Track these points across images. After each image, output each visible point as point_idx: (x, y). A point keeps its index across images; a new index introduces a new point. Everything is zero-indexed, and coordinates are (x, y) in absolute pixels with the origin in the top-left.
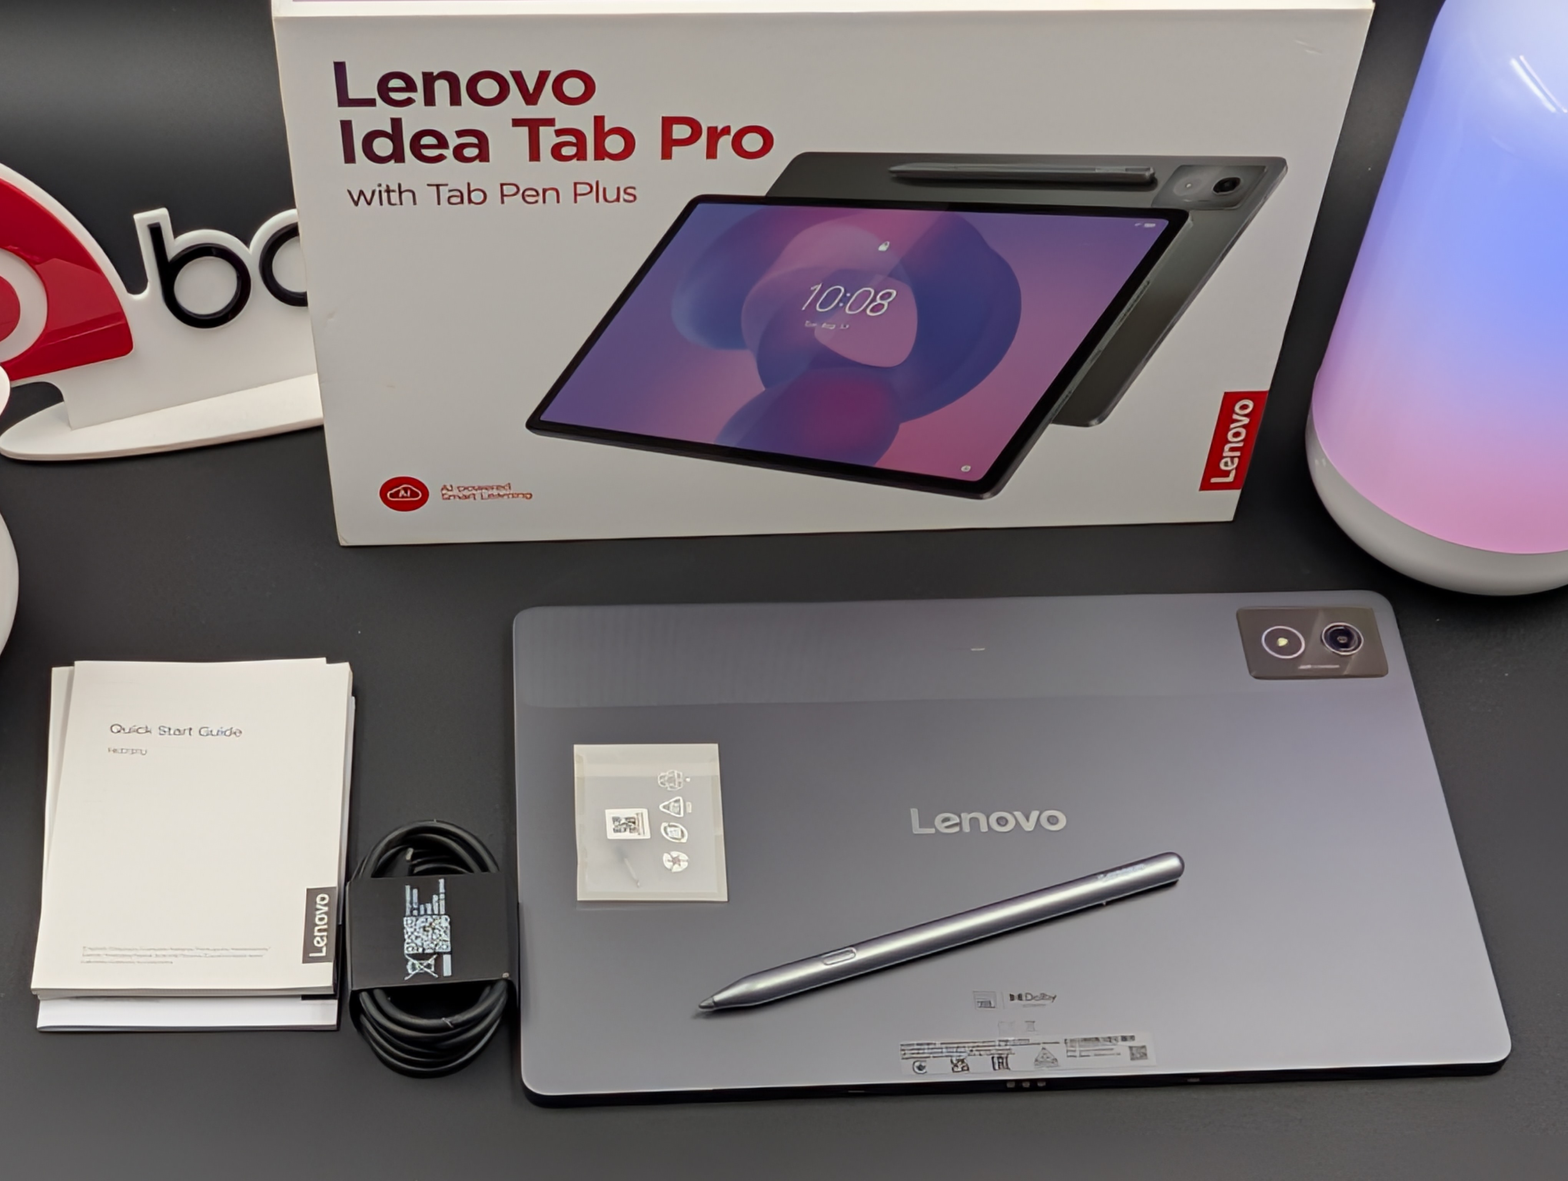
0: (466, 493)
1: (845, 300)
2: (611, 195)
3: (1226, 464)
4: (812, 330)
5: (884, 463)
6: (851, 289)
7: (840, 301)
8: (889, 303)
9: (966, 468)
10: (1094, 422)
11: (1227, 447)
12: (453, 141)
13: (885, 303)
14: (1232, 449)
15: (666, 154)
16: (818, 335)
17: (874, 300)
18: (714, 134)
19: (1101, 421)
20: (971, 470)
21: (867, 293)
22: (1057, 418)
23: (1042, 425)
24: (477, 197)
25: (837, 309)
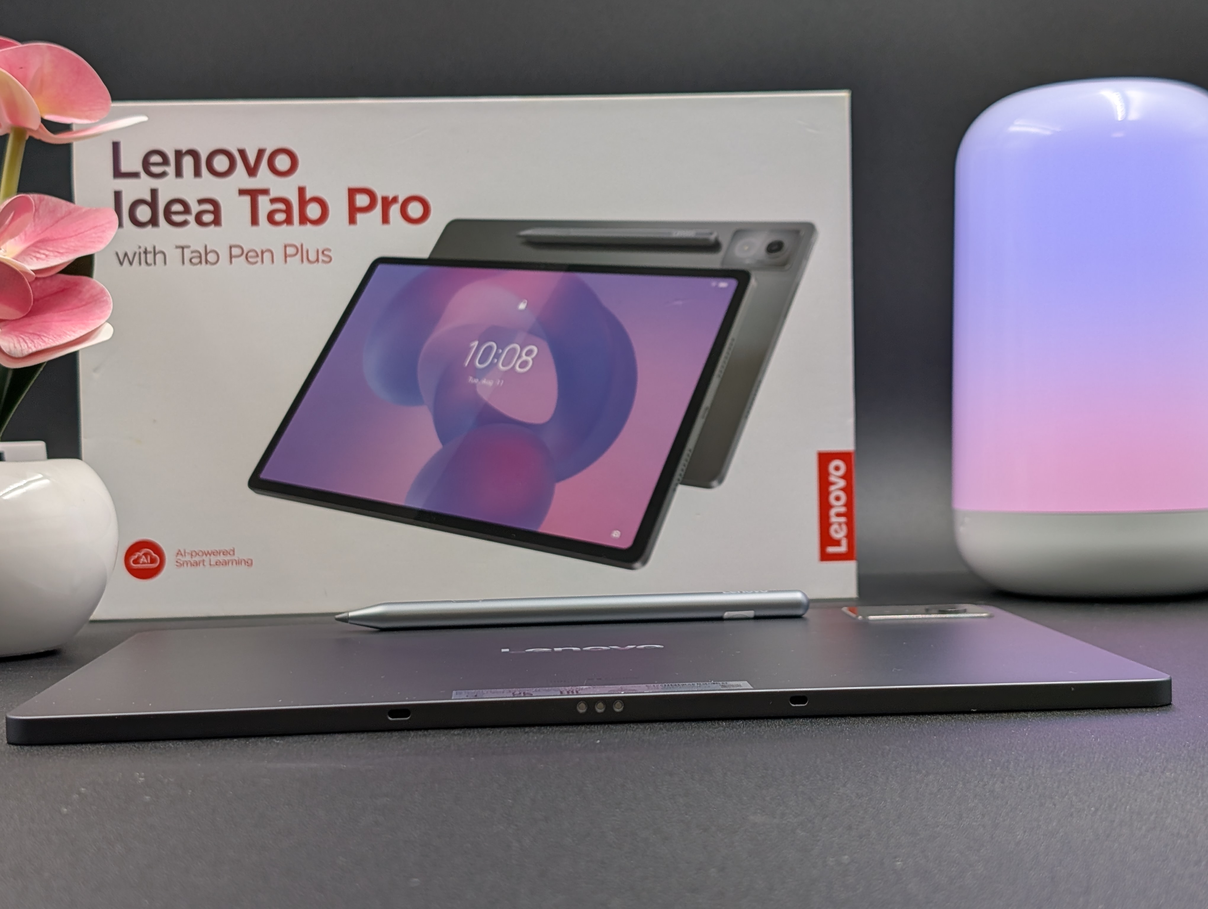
0: (197, 559)
1: (497, 356)
2: (312, 257)
3: (836, 532)
4: (474, 385)
5: (546, 528)
6: (501, 346)
8: (533, 359)
9: (616, 534)
10: (715, 483)
11: (833, 512)
12: (195, 208)
13: (529, 359)
14: (838, 515)
15: (352, 220)
16: (480, 391)
17: (520, 357)
18: (387, 203)
19: (721, 481)
20: (621, 536)
21: (514, 350)
22: (684, 478)
23: (672, 486)
24: (212, 257)
25: (492, 366)
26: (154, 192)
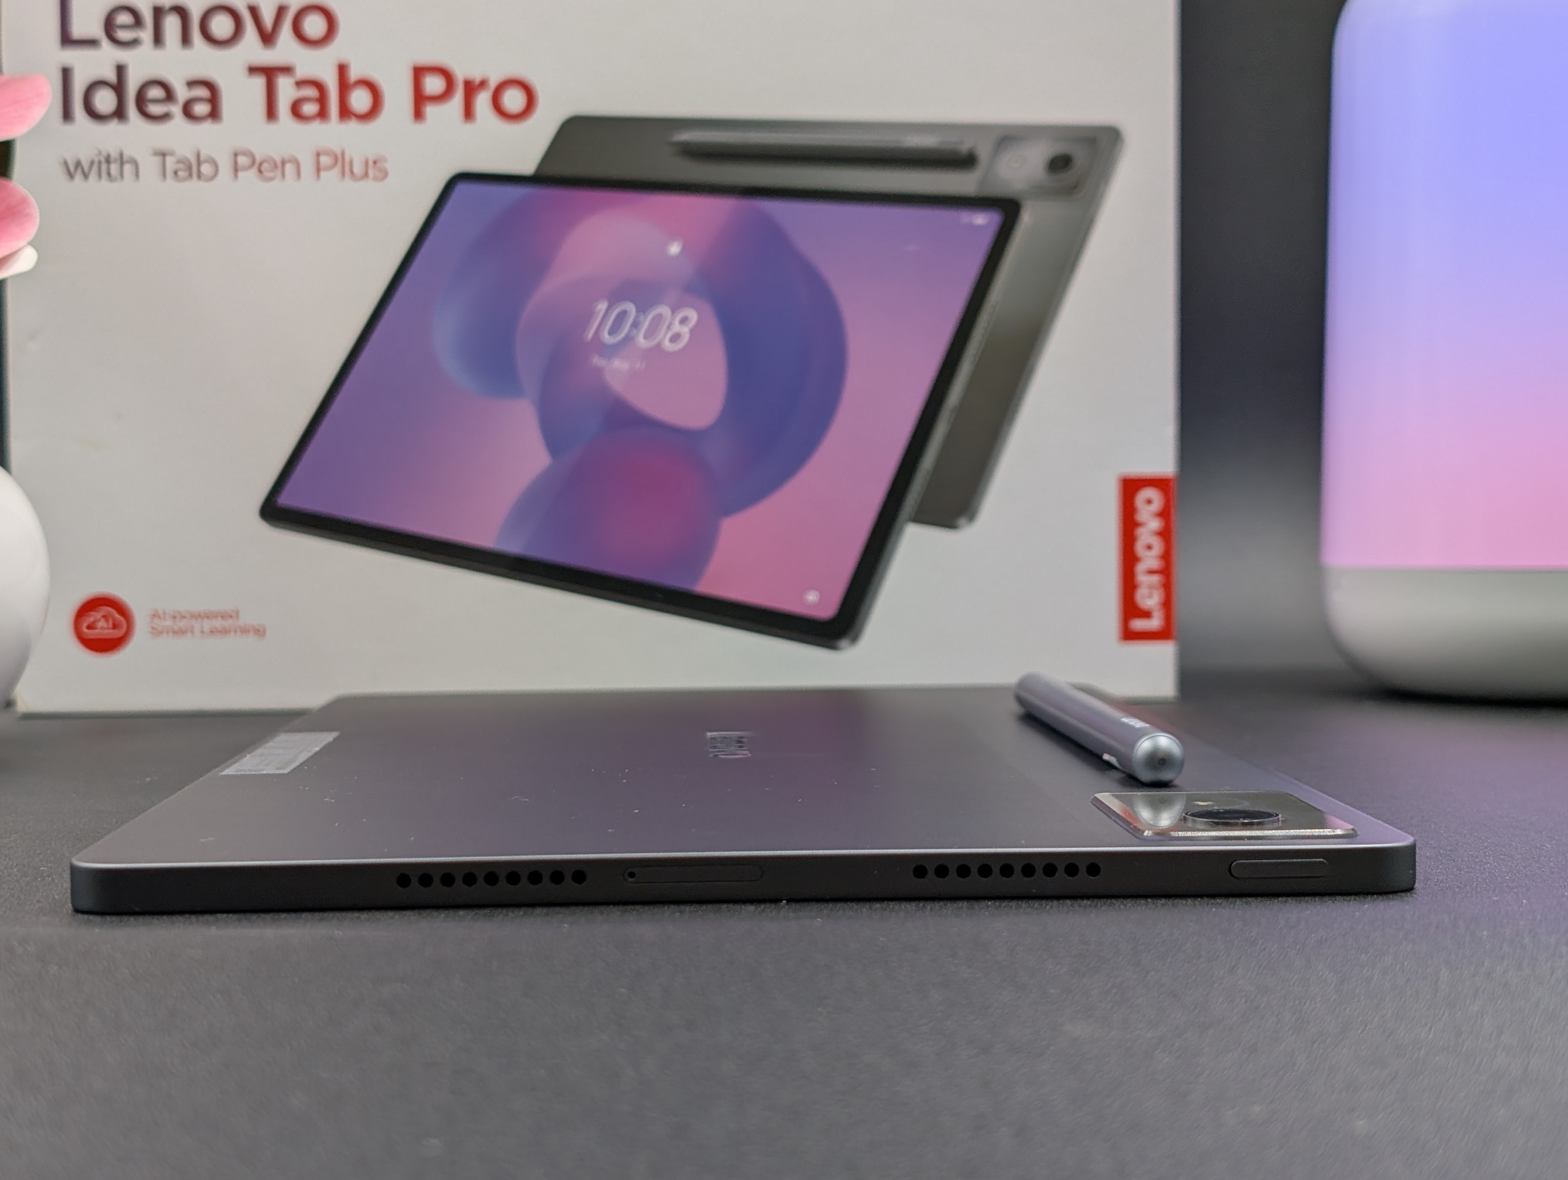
0: (182, 624)
1: (636, 325)
2: (358, 169)
3: (1146, 597)
4: (601, 370)
5: (706, 586)
6: (642, 309)
7: (631, 327)
8: (690, 331)
9: (812, 597)
10: (962, 521)
11: (1141, 567)
12: (182, 93)
14: (1151, 572)
15: (418, 114)
16: (609, 379)
17: (670, 326)
18: (471, 89)
19: (971, 518)
20: (820, 600)
21: (661, 316)
22: (916, 513)
23: (898, 526)
24: (206, 169)
25: (629, 339)
26: (121, 70)
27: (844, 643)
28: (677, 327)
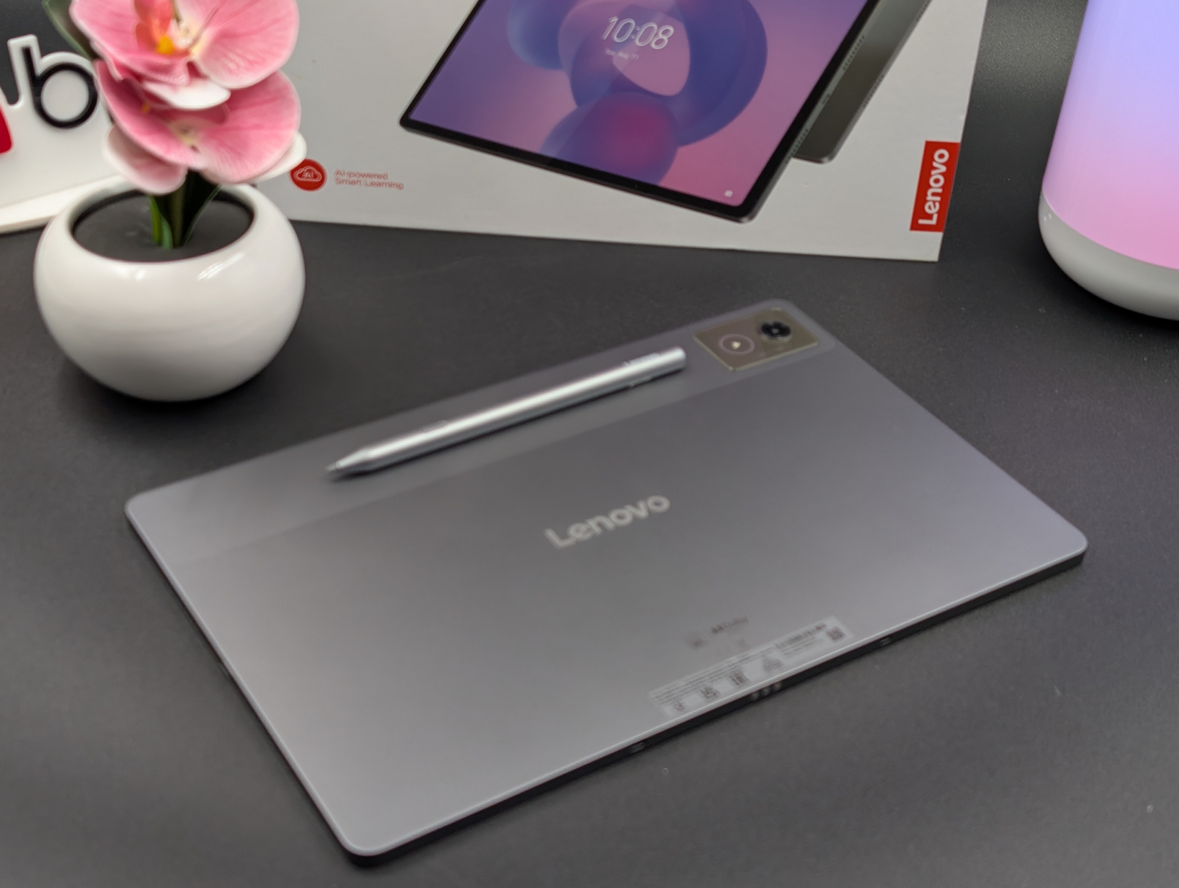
0: (354, 179)
1: (635, 32)
3: (930, 208)
4: (611, 57)
5: (667, 183)
6: (639, 24)
7: (632, 34)
8: (669, 38)
9: (729, 193)
10: (825, 159)
11: (930, 192)
13: (665, 38)
14: (934, 194)
16: (615, 62)
17: (656, 35)
19: (831, 158)
20: (733, 195)
21: (651, 28)
22: (797, 153)
23: (786, 159)
25: (630, 40)
27: (745, 219)
28: (661, 36)
